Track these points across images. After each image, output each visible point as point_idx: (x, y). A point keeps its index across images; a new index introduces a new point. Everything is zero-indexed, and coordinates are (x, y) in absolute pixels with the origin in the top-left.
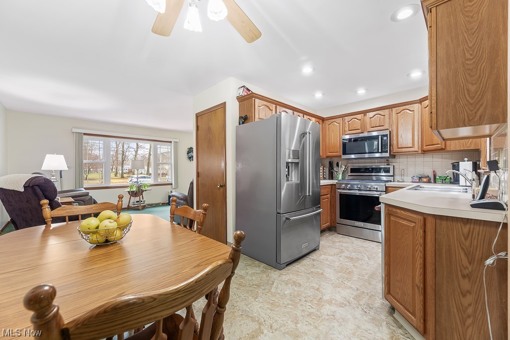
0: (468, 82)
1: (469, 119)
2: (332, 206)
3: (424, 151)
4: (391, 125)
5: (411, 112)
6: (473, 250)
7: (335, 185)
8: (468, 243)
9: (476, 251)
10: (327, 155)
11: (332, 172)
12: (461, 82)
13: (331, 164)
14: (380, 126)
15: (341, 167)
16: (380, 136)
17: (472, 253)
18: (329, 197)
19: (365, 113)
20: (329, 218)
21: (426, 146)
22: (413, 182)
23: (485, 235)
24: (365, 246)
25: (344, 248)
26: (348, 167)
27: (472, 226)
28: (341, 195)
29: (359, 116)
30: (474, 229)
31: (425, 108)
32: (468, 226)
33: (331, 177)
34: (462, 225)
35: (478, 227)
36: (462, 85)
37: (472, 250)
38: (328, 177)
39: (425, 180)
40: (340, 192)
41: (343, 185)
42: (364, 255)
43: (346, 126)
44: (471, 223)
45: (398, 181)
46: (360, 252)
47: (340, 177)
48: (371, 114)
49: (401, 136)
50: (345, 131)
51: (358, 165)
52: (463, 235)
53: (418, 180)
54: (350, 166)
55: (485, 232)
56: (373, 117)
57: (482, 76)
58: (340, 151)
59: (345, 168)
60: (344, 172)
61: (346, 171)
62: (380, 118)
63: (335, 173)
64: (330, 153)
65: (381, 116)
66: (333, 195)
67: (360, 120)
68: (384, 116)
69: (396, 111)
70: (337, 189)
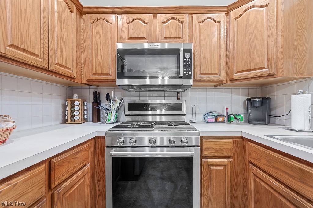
0: (298, 44)
7: (104, 137)
10: (89, 78)
11: (99, 110)
12: (295, 43)
13: (97, 97)
14: (176, 38)
15: (114, 101)
19: (155, 11)
26: (124, 102)
28: (116, 160)
33: (97, 117)
38: (90, 118)
41: (121, 140)
47: (113, 117)
48: (163, 17)
54: (128, 100)
56: (166, 22)
58: (114, 72)
59: (120, 104)
60: (118, 108)
61: (121, 108)
62: (177, 26)
63: (104, 111)
64: (94, 74)
65: (178, 23)
66: (98, 161)
67: (146, 23)
68: (182, 23)
69: (198, 18)
70: (108, 147)
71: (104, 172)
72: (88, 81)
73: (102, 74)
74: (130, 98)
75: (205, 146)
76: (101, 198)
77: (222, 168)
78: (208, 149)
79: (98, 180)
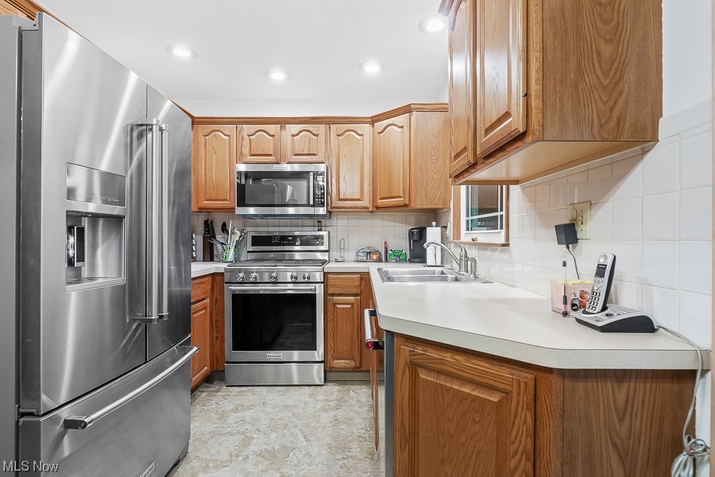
0: (598, 33)
1: (600, 122)
2: (216, 325)
3: (377, 208)
4: (328, 155)
5: (359, 137)
6: (633, 443)
7: (222, 274)
8: (624, 431)
9: (639, 446)
10: (201, 205)
11: (212, 245)
12: (587, 30)
13: (209, 227)
14: (310, 155)
15: (233, 233)
16: (312, 174)
17: (633, 451)
18: (208, 305)
19: (283, 122)
20: (208, 354)
21: (382, 199)
22: (358, 261)
23: (654, 401)
24: (291, 402)
25: (248, 427)
26: (246, 234)
27: (632, 385)
28: (237, 298)
29: (272, 128)
30: (635, 390)
31: (379, 133)
32: (626, 385)
33: (209, 255)
34: (615, 385)
35: (642, 385)
36: (589, 38)
37: (631, 444)
38: (200, 256)
39: (375, 257)
40: (234, 291)
41: (241, 275)
42: (294, 430)
43: (245, 143)
44: (630, 378)
45: (337, 261)
46: (286, 426)
47: (231, 255)
48: (294, 128)
49: (344, 179)
50: (242, 154)
51: (265, 229)
52: (616, 410)
53: (365, 258)
54: (251, 231)
55: (655, 396)
56: (297, 135)
57: (621, 26)
58: (232, 197)
59: (240, 237)
60: (238, 243)
61: (242, 243)
62: (310, 139)
63: (219, 246)
64: (207, 200)
65: (312, 136)
66: (216, 300)
67: (273, 136)
68: (317, 135)
69: (337, 130)
70: (226, 283)
71: (223, 312)
72: (199, 208)
73: (218, 200)
74: (254, 229)
75: (330, 283)
76: (219, 340)
77: (349, 306)
78: (333, 286)
79: (216, 321)
